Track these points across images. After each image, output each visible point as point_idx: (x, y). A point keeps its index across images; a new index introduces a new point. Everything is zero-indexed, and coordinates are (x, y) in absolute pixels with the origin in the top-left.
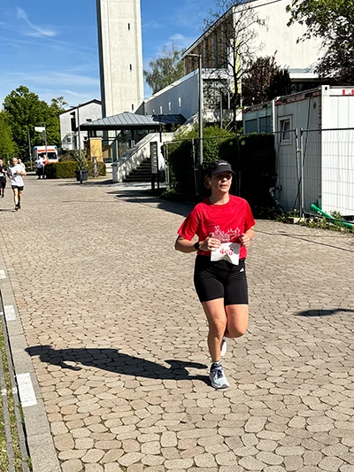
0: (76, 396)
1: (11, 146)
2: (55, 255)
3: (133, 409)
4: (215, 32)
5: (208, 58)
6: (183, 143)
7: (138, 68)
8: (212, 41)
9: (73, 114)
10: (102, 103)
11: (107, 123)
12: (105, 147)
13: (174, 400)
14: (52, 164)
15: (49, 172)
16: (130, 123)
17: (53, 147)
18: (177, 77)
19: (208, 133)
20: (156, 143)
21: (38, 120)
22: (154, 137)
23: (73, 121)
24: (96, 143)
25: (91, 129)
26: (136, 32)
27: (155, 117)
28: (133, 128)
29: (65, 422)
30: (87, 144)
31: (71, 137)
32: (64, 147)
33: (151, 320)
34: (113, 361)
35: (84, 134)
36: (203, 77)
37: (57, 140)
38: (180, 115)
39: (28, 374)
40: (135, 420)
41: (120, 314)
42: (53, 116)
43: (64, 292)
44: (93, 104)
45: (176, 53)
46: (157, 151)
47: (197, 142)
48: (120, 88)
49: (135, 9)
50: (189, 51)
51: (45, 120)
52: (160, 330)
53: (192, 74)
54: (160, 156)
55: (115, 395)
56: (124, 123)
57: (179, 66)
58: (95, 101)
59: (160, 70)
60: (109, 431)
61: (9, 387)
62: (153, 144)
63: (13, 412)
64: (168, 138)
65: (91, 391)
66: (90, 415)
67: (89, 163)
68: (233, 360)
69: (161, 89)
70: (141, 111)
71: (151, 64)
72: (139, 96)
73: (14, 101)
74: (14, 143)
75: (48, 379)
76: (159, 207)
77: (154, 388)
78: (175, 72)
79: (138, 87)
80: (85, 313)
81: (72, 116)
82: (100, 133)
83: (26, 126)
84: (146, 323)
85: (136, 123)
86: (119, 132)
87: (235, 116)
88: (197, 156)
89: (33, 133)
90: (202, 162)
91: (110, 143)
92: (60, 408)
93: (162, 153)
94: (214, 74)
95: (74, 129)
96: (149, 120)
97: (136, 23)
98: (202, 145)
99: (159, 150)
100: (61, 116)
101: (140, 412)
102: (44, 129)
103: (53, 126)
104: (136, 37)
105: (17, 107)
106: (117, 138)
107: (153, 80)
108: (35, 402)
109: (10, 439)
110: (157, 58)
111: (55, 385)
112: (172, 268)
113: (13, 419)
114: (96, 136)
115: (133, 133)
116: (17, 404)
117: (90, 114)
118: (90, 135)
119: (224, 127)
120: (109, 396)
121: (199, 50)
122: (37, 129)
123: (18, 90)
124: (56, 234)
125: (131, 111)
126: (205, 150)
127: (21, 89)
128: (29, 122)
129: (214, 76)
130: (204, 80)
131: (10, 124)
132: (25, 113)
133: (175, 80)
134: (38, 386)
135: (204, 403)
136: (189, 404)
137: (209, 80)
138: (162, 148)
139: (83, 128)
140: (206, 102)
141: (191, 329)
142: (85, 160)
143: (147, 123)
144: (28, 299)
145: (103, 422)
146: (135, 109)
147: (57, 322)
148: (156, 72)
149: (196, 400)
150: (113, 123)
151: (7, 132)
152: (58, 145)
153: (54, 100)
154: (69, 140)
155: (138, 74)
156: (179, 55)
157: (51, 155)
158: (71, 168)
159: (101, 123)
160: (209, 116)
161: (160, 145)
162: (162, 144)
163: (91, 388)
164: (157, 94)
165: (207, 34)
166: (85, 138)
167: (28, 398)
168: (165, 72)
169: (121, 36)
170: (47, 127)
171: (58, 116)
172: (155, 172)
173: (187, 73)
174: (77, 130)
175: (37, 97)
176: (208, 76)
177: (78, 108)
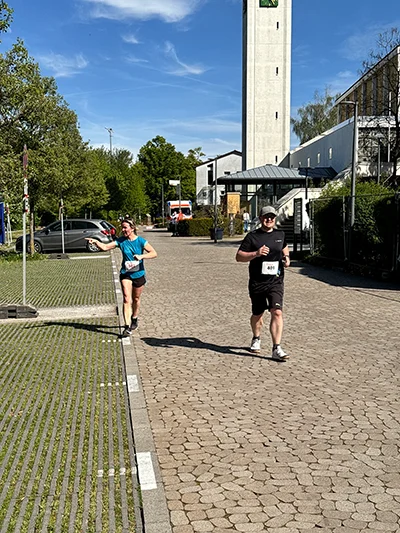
0: (199, 483)
1: (142, 200)
2: (184, 321)
3: (261, 504)
4: (376, 75)
5: (366, 104)
6: (331, 201)
7: (284, 115)
8: (371, 86)
9: (211, 166)
10: (243, 154)
11: (247, 177)
12: (244, 202)
13: (309, 499)
14: (185, 220)
15: (181, 229)
16: (273, 176)
17: (187, 202)
18: (329, 125)
19: (362, 190)
20: (301, 199)
21: (173, 173)
22: (299, 193)
23: (210, 174)
24: (234, 199)
25: (229, 183)
26: (285, 77)
27: (302, 171)
28: (276, 182)
29: (186, 512)
30: (224, 199)
31: (207, 191)
32: (199, 202)
33: (286, 403)
34: (241, 447)
35: (222, 188)
36: (358, 125)
37: (192, 194)
38: (331, 168)
39: (149, 453)
40: (264, 517)
41: (251, 393)
42: (189, 169)
43: (191, 364)
44: (233, 155)
45: (329, 99)
46: (301, 209)
47: (348, 200)
48: (264, 138)
49: (285, 51)
50: (344, 96)
52: (296, 416)
53: (346, 122)
54: (305, 214)
55: (242, 486)
56: (266, 176)
57: (332, 114)
58: (235, 152)
59: (309, 118)
60: (234, 528)
61: (128, 466)
62: (298, 201)
63: (131, 494)
64: (315, 194)
65: (215, 479)
66: (214, 507)
67: (225, 220)
68: (381, 458)
69: (310, 139)
70: (286, 163)
71: (300, 111)
72: (284, 146)
73: (149, 152)
74: (147, 197)
75: (169, 461)
76: (302, 272)
77: (286, 483)
78: (327, 120)
79: (284, 137)
80: (212, 389)
81: (209, 169)
82: (238, 187)
83: (160, 179)
84: (280, 406)
85: (279, 176)
86: (259, 186)
87: (395, 170)
88: (348, 216)
89: (167, 186)
90: (353, 222)
91: (249, 198)
92: (182, 495)
93: (307, 211)
94: (372, 122)
95: (211, 182)
96: (294, 174)
97: (285, 67)
98: (354, 204)
99: (304, 208)
100: (197, 168)
101: (270, 509)
102: (178, 182)
103: (189, 179)
104: (285, 82)
105: (151, 157)
106: (257, 193)
107: (301, 129)
108: (154, 486)
109: (126, 526)
110: (307, 104)
111: (177, 469)
112: (313, 344)
113: (131, 503)
114: (234, 191)
115: (275, 188)
116: (135, 486)
117: (229, 166)
118: (227, 190)
119: (381, 183)
120: (234, 487)
121: (356, 96)
122: (171, 182)
123: (154, 140)
124: (185, 299)
125: (274, 164)
126: (357, 209)
127: (157, 139)
128: (163, 174)
129: (372, 124)
130: (360, 129)
131: (144, 176)
132: (160, 165)
133: (326, 129)
134: (159, 468)
135: (344, 507)
136: (326, 506)
137: (366, 129)
138: (307, 205)
139: (221, 181)
140: (361, 154)
141: (332, 417)
142: (221, 217)
143: (292, 176)
144: (152, 369)
145: (227, 516)
146: (280, 161)
147: (182, 398)
148: (305, 119)
149: (335, 501)
150: (254, 176)
151: (140, 185)
152: (193, 200)
153: (191, 151)
154: (204, 194)
155: (284, 122)
156: (333, 102)
157: (185, 211)
158: (206, 226)
159: (241, 176)
160: (364, 169)
161: (305, 202)
162: (307, 201)
163: (216, 475)
164: (305, 145)
165: (366, 78)
166: (223, 192)
167: (148, 480)
168: (315, 120)
169: (268, 81)
170: (182, 180)
171: (194, 169)
172: (298, 232)
173: (341, 121)
174: (214, 183)
175: (173, 148)
176: (365, 124)
177: (216, 159)
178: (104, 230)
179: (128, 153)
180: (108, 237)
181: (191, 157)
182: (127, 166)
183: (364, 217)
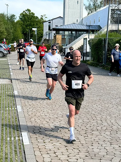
3: (67, 150)
6: (99, 40)
7: (81, 3)
9: (50, 22)
10: (63, 18)
11: (65, 28)
12: (63, 39)
16: (75, 28)
18: (100, 7)
19: (111, 36)
20: (86, 39)
22: (86, 36)
23: (49, 27)
24: (59, 37)
25: (57, 31)
28: (76, 30)
30: (55, 37)
31: (48, 33)
35: (54, 32)
37: (41, 34)
38: (99, 26)
41: (64, 113)
42: (41, 23)
43: (42, 102)
44: (59, 19)
46: (86, 43)
48: (72, 12)
51: (37, 24)
53: (106, 7)
54: (88, 44)
56: (73, 28)
57: (101, 3)
58: (60, 17)
64: (92, 36)
66: (50, 150)
70: (81, 23)
72: (80, 16)
73: (24, 16)
74: (23, 35)
78: (98, 5)
79: (81, 12)
81: (49, 24)
82: (61, 32)
83: (28, 27)
85: (78, 28)
86: (70, 32)
89: (31, 30)
91: (65, 37)
93: (89, 43)
94: (116, 7)
95: (49, 29)
98: (107, 41)
99: (88, 42)
100: (44, 24)
101: (70, 151)
102: (36, 29)
103: (40, 29)
105: (25, 18)
106: (69, 35)
107: (89, 8)
112: (89, 96)
114: (59, 34)
115: (76, 33)
117: (57, 23)
118: (57, 33)
122: (33, 29)
123: (26, 10)
125: (76, 23)
126: (108, 43)
127: (29, 10)
128: (30, 25)
131: (21, 26)
132: (28, 21)
133: (98, 9)
137: (114, 10)
138: (89, 41)
139: (54, 29)
140: (112, 20)
143: (83, 28)
145: (55, 153)
146: (78, 22)
148: (90, 5)
150: (68, 28)
151: (20, 29)
153: (42, 16)
154: (47, 35)
155: (81, 5)
159: (62, 28)
162: (89, 39)
168: (94, 5)
170: (38, 28)
171: (43, 24)
172: (85, 51)
173: (104, 6)
174: (51, 30)
175: (34, 14)
176: (113, 8)
177: (52, 20)
178: (5, 48)
179: (15, 16)
180: (7, 51)
181: (42, 18)
182: (14, 21)
183: (111, 47)
